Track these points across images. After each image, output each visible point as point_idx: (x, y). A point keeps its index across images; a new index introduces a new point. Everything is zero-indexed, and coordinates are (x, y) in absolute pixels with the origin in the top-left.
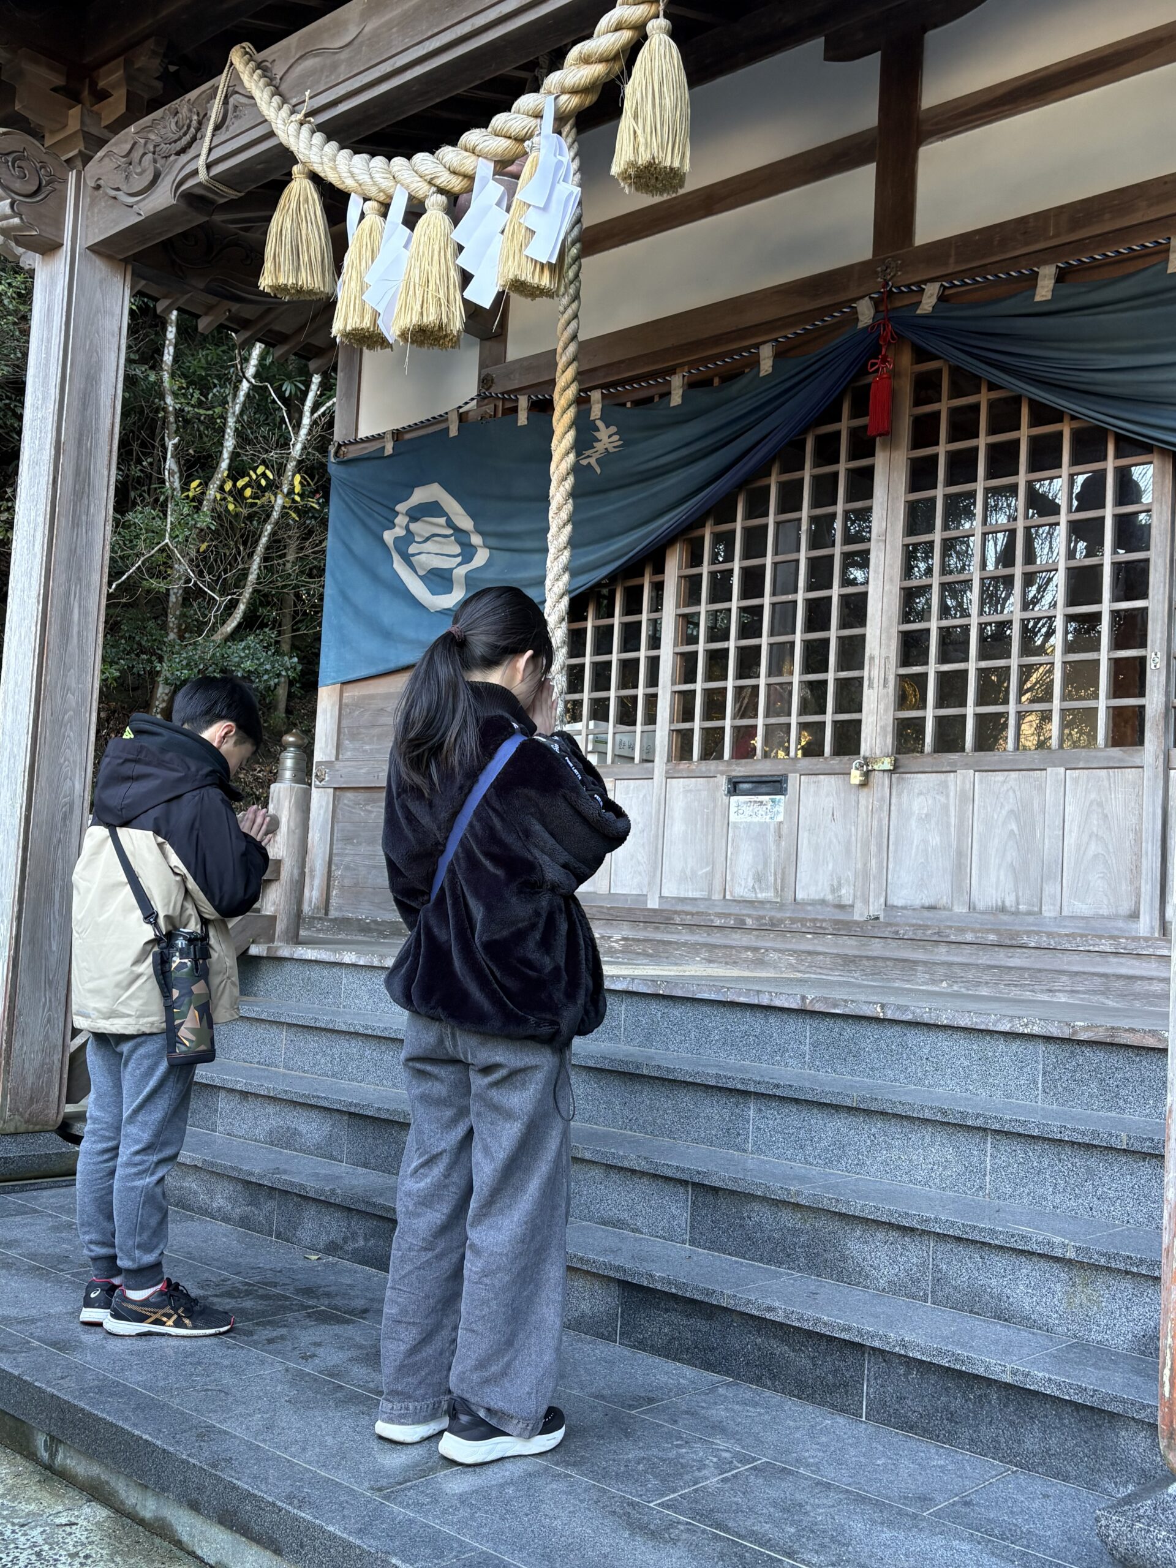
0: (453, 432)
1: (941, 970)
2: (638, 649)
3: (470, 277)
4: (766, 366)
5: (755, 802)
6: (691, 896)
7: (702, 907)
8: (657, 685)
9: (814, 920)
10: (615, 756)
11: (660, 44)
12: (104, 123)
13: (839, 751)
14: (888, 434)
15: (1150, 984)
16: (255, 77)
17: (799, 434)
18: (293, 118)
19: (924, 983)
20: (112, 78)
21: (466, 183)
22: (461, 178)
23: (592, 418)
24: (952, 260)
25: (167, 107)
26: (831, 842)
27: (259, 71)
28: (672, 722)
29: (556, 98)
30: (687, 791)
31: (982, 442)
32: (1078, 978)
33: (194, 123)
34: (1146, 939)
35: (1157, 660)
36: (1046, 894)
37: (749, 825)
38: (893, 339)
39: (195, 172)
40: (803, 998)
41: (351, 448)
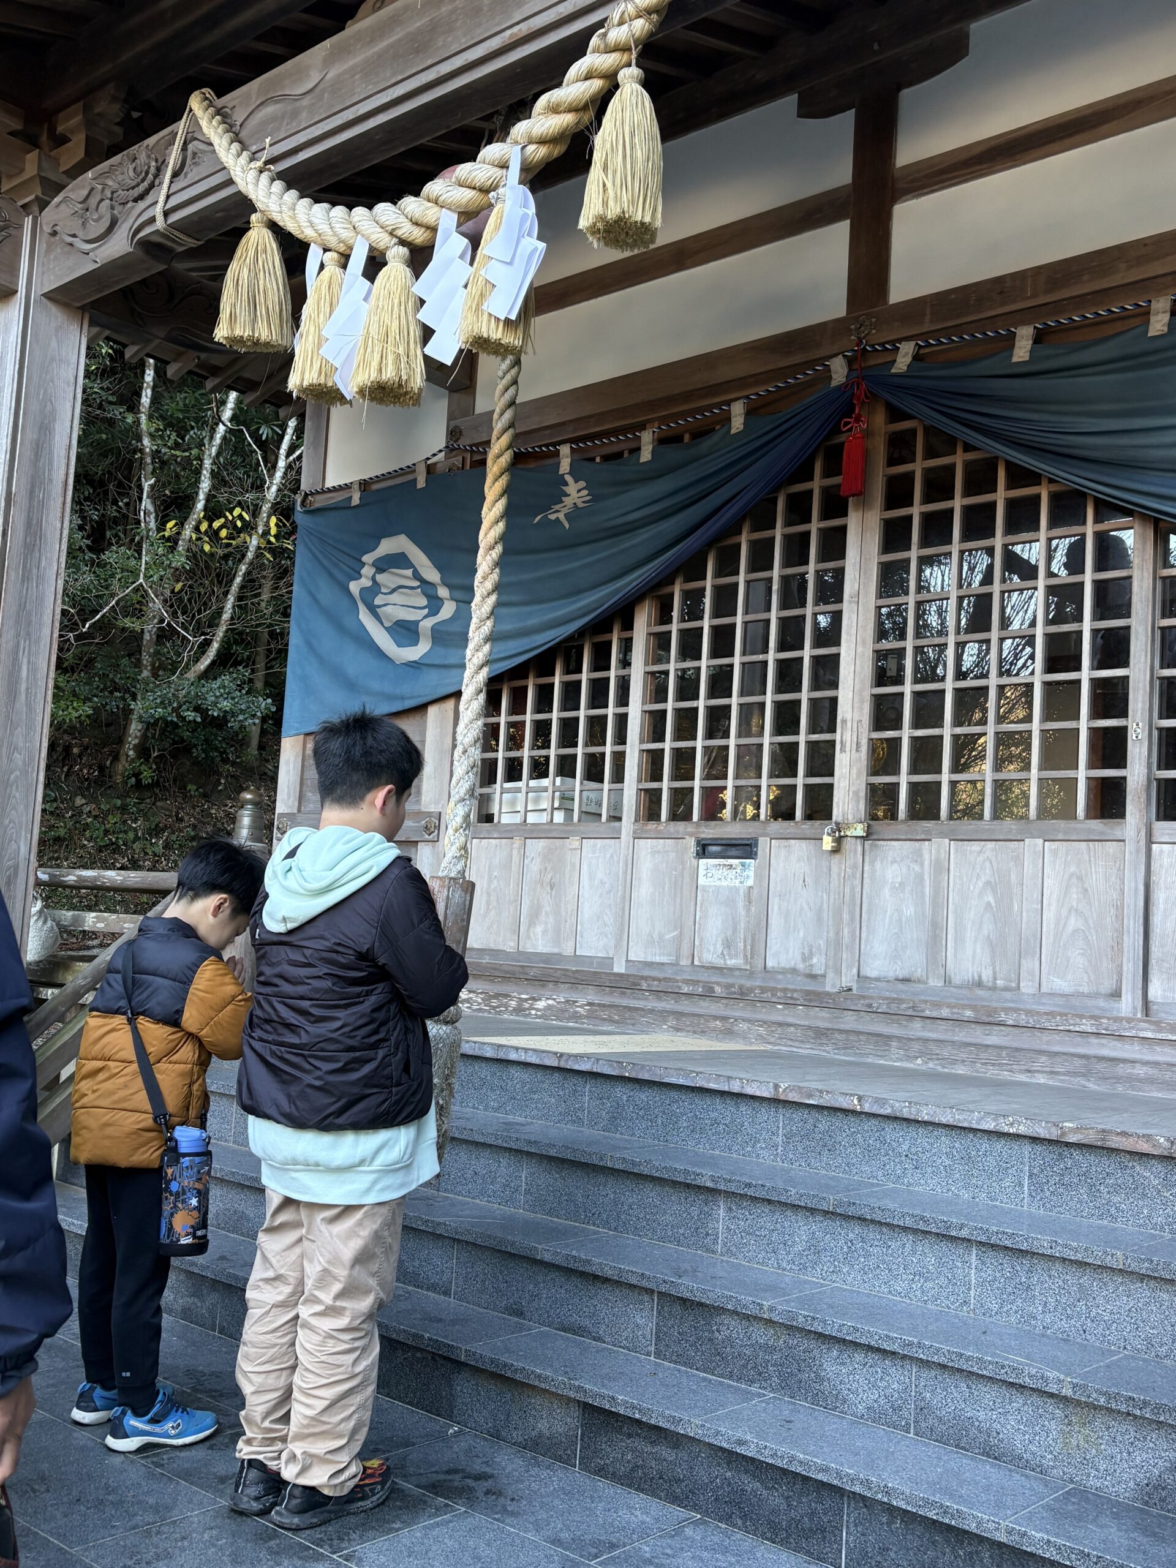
0: (421, 483)
1: (916, 1046)
2: (606, 706)
3: (433, 332)
4: (737, 423)
5: (725, 865)
6: (658, 959)
7: (669, 973)
8: (624, 743)
9: (785, 990)
10: (581, 812)
11: (632, 93)
12: (62, 169)
13: (809, 816)
14: (862, 494)
15: (1134, 1068)
16: (214, 122)
17: (772, 493)
18: (252, 165)
19: (899, 1060)
20: (71, 122)
21: (427, 234)
22: (423, 230)
23: (561, 472)
24: (928, 318)
25: (125, 152)
26: (802, 908)
27: (218, 117)
28: (639, 781)
29: (523, 148)
30: (653, 853)
31: (958, 503)
32: (1058, 1059)
33: (153, 170)
34: (1129, 1020)
35: (1139, 731)
36: (1024, 969)
37: (718, 888)
38: (867, 398)
39: (153, 220)
40: (776, 1086)
41: (319, 497)
